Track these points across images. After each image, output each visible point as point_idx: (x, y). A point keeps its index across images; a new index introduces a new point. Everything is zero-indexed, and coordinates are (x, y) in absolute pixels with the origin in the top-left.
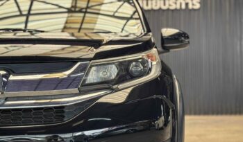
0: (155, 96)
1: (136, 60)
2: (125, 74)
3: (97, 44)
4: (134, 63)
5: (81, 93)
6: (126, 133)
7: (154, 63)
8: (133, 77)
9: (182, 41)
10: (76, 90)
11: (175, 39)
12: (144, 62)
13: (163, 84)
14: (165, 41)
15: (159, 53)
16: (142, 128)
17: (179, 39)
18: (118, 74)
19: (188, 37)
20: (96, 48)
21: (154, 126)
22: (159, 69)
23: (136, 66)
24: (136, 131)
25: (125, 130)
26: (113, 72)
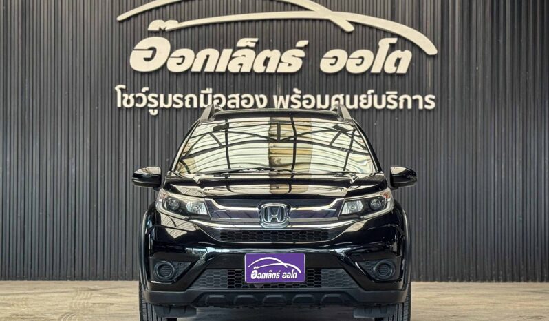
0: (389, 225)
1: (376, 198)
2: (368, 209)
3: (346, 184)
4: (374, 200)
5: (340, 221)
6: (363, 253)
7: (389, 200)
8: (373, 211)
9: (409, 179)
10: (336, 219)
11: (403, 176)
12: (381, 199)
13: (395, 217)
14: (394, 179)
15: (391, 190)
16: (377, 249)
17: (406, 177)
18: (363, 208)
19: (415, 175)
20: (348, 187)
21: (389, 248)
22: (393, 205)
23: (376, 202)
24: (371, 251)
25: (363, 250)
26: (359, 206)
